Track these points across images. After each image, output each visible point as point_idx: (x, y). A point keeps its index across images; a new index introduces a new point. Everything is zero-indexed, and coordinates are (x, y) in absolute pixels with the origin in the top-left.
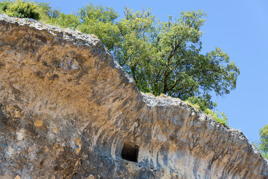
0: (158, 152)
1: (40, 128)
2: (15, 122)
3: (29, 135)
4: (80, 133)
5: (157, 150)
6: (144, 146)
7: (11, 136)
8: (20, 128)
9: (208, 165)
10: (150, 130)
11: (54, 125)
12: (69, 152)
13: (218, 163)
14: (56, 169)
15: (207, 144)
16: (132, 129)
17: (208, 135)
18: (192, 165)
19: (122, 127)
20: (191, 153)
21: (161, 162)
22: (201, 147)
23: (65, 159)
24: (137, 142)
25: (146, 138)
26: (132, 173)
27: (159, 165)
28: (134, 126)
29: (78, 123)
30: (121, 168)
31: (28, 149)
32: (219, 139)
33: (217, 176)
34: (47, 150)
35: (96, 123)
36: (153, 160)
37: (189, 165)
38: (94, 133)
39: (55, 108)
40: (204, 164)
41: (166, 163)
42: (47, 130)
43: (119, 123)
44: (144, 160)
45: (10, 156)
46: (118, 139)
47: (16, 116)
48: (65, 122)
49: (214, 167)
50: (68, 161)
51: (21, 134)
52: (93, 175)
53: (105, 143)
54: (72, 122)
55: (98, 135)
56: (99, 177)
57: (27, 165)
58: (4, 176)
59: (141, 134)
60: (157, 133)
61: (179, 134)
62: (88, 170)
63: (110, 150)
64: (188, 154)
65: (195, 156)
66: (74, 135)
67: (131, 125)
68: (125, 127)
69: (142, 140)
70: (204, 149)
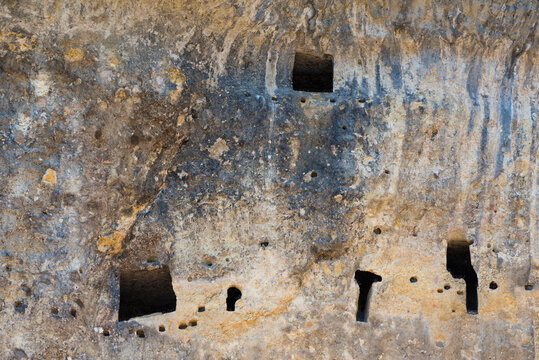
0: (377, 62)
1: (81, 63)
2: (23, 61)
3: (60, 82)
4: (176, 57)
5: (374, 56)
6: (343, 53)
7: (20, 91)
8: (37, 72)
9: (504, 68)
10: (343, 19)
11: (109, 52)
12: (154, 102)
13: (530, 60)
14: (135, 140)
15: (486, 24)
16: (302, 22)
17: (482, 6)
18: (462, 75)
19: (278, 23)
20: (454, 51)
21: (387, 82)
22: (473, 35)
23: (150, 117)
24: (325, 47)
25: (341, 37)
26: (313, 118)
27: (380, 89)
28: (303, 16)
29: (167, 36)
30: (288, 111)
31: (62, 110)
32: (512, 10)
33: (532, 88)
34: (103, 107)
35: (212, 26)
36: (368, 81)
37: (454, 77)
38: (214, 48)
39: (104, 17)
40: (492, 70)
41: (397, 83)
42: (96, 65)
43: (268, 16)
44: (347, 83)
45: (25, 132)
46: (278, 49)
47: (23, 49)
48: (133, 41)
49: (522, 72)
50: (157, 120)
51: (43, 82)
52: (224, 138)
53: (247, 65)
54: (152, 38)
55: (227, 50)
56: (237, 141)
57: (69, 144)
58: (16, 177)
59: (327, 30)
60: (362, 22)
61: (412, 16)
62: (212, 131)
63: (263, 76)
64: (448, 53)
65: (465, 56)
66: (161, 63)
67: (298, 16)
68: (285, 22)
69: (333, 41)
70: (482, 37)
